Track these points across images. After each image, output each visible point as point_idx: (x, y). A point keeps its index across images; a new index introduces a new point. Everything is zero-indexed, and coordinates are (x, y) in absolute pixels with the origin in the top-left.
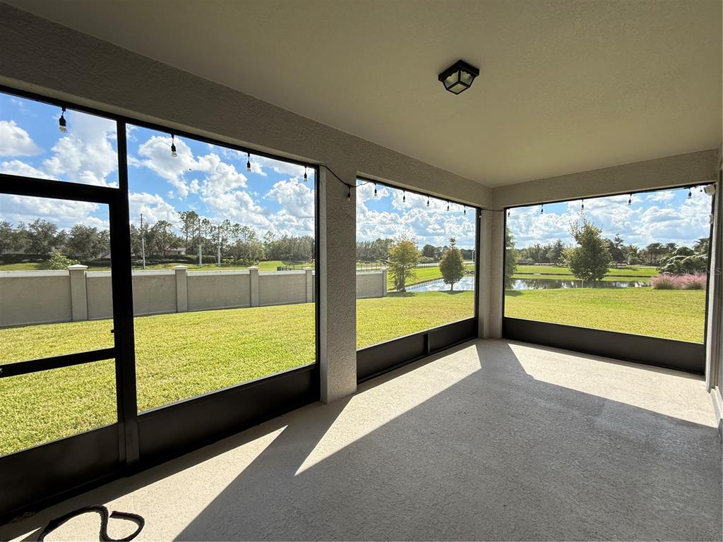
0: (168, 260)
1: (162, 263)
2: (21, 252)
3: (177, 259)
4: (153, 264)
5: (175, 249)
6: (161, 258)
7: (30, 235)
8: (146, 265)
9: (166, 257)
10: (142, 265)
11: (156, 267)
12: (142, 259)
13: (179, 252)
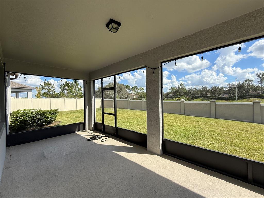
0: (250, 97)
1: (246, 98)
2: (199, 95)
3: (255, 96)
4: (241, 99)
5: (255, 92)
6: (246, 96)
7: (201, 91)
8: (238, 99)
9: (249, 96)
10: (235, 99)
11: (243, 100)
12: (236, 96)
13: (258, 93)
